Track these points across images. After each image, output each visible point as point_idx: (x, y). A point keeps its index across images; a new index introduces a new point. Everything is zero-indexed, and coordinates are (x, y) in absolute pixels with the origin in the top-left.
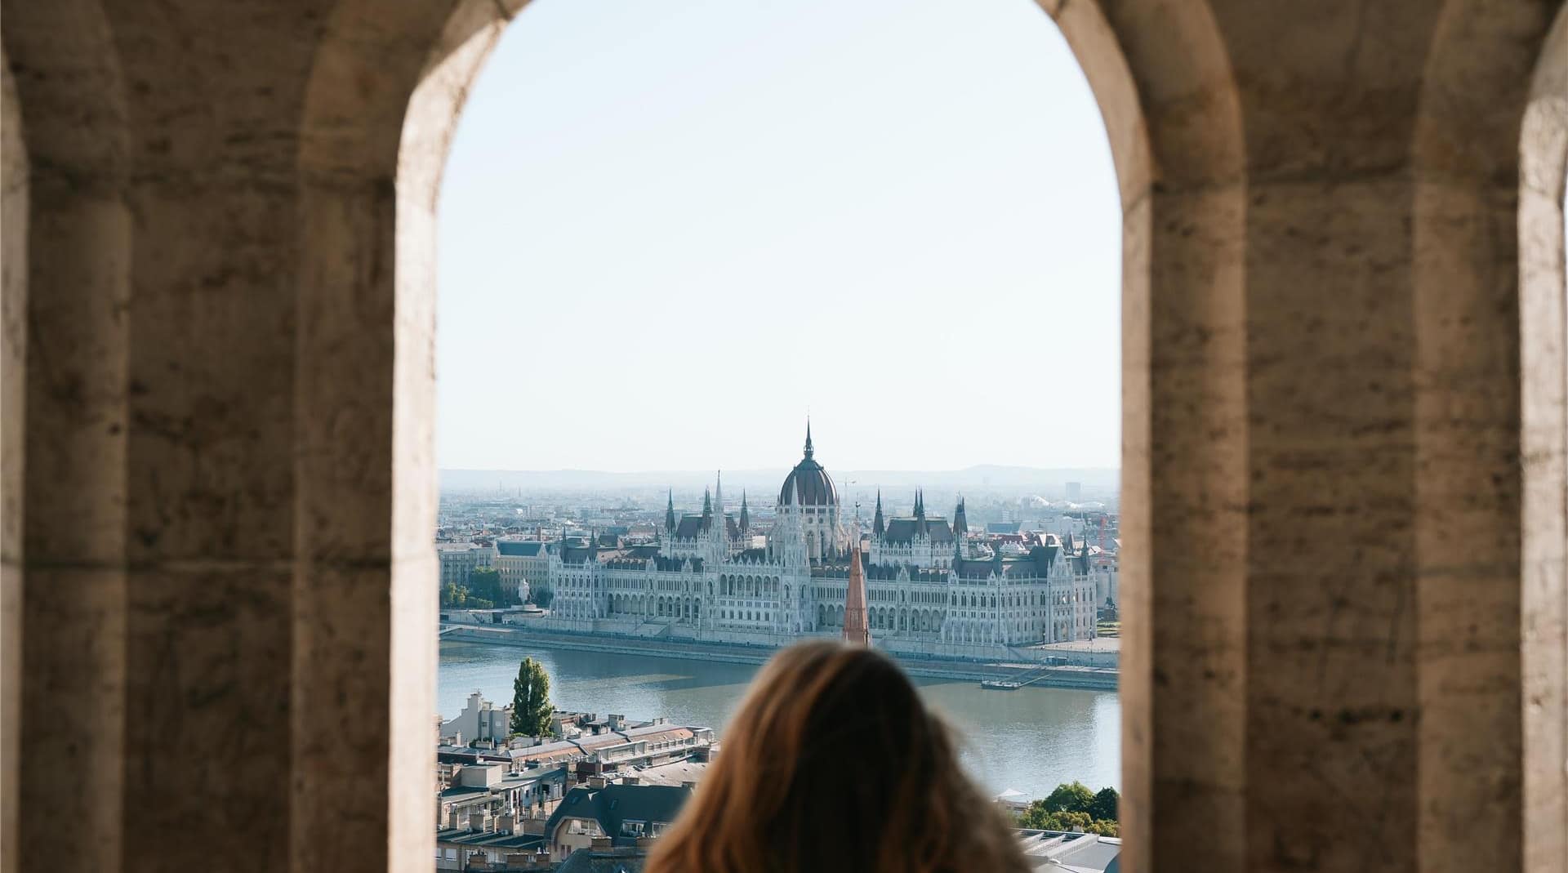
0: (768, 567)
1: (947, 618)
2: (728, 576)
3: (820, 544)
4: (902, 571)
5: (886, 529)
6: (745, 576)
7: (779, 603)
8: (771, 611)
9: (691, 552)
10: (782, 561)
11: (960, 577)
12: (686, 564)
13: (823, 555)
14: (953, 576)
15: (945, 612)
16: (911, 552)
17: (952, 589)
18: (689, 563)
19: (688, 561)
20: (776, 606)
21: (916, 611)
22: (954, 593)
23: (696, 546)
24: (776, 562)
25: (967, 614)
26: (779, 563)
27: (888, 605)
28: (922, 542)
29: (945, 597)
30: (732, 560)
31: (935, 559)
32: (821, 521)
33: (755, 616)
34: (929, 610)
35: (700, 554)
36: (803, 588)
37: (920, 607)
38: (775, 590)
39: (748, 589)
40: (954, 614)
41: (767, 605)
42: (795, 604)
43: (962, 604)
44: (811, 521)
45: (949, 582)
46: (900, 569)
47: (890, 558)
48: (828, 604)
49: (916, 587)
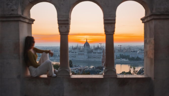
0: (83, 52)
2: (79, 53)
3: (88, 50)
5: (95, 49)
6: (81, 53)
7: (84, 56)
12: (74, 52)
16: (97, 51)
27: (95, 56)
28: (99, 50)
32: (88, 48)
33: (82, 57)
36: (87, 55)
39: (81, 55)
45: (102, 54)
47: (95, 52)
48: (89, 56)
49: (98, 54)
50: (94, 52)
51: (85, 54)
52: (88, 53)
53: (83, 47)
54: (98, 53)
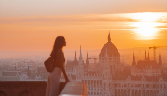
0: (98, 77)
1: (159, 93)
2: (84, 80)
3: (114, 69)
4: (143, 78)
5: (136, 64)
6: (90, 80)
7: (102, 89)
8: (99, 92)
9: (71, 73)
10: (102, 75)
11: (163, 79)
12: (70, 77)
13: (115, 73)
14: (161, 79)
15: (158, 91)
16: (145, 72)
17: (160, 83)
18: (71, 77)
19: (70, 76)
20: (101, 90)
21: (148, 90)
22: (161, 84)
23: (73, 71)
24: (101, 75)
25: (163, 91)
26: (102, 76)
27: (138, 89)
28: (149, 68)
29: (158, 86)
30: (86, 75)
31: (153, 73)
32: (114, 62)
33: (91, 93)
34: (152, 90)
35: (74, 74)
36: (110, 84)
37: (149, 89)
38: (100, 84)
39: (91, 84)
40: (161, 91)
41: (98, 90)
42: (107, 89)
43: (164, 88)
44: (110, 62)
45: (160, 81)
46: (142, 77)
47: (139, 74)
48: (117, 88)
49: (148, 83)
50: (133, 74)
51: (103, 81)
52: (114, 79)
53: (95, 59)
54: (148, 78)
